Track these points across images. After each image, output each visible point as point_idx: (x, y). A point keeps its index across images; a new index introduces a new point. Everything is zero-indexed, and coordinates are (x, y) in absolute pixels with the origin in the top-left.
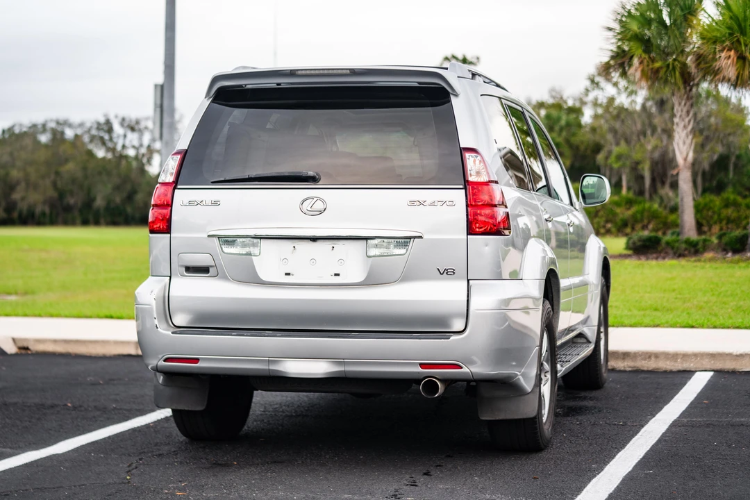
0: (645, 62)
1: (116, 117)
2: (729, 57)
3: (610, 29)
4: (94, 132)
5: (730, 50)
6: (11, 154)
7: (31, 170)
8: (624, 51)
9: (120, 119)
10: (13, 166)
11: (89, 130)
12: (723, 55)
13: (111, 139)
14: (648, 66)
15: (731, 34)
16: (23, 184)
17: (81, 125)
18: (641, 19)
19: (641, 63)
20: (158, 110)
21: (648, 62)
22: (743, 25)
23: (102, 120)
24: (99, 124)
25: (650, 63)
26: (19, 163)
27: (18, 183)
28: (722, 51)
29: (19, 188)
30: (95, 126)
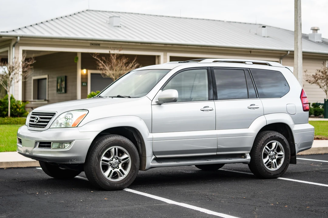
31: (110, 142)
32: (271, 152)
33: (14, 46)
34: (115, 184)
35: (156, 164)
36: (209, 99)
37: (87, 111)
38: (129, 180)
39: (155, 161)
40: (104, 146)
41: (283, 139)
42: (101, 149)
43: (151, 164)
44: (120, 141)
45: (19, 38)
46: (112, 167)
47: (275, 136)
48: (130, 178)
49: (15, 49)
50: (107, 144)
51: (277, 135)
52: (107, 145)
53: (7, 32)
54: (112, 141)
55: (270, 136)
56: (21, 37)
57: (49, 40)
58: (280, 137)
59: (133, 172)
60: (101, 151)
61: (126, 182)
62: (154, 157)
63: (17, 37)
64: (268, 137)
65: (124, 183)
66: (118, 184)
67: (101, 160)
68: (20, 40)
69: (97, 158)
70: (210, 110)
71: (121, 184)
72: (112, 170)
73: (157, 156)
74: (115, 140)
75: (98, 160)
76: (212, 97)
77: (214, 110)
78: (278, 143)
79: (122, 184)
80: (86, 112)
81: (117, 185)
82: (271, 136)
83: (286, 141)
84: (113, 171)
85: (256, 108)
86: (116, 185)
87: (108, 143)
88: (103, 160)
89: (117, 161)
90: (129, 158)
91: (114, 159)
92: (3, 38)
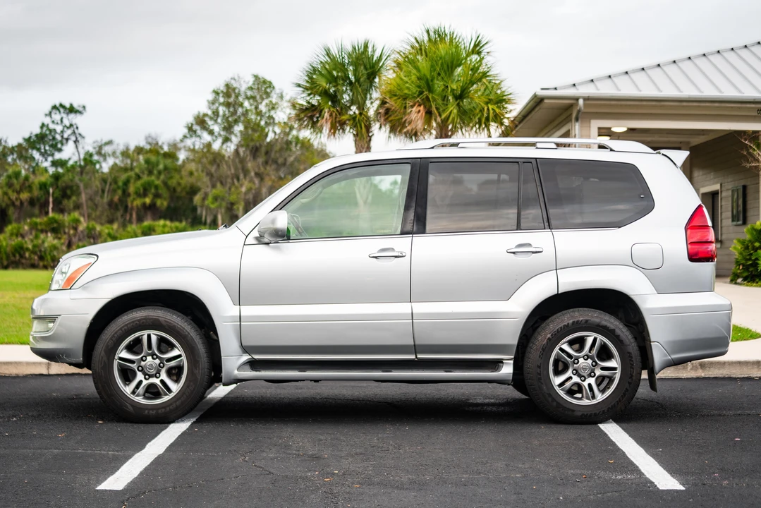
0: (334, 114)
2: (419, 111)
3: (299, 86)
5: (420, 105)
8: (313, 106)
12: (414, 109)
14: (336, 118)
15: (421, 93)
18: (328, 76)
19: (331, 115)
21: (336, 114)
22: (431, 83)
25: (339, 116)
28: (412, 107)
31: (133, 322)
32: (581, 360)
33: (577, 120)
34: (147, 409)
35: (249, 373)
36: (403, 233)
37: (96, 257)
38: (178, 403)
39: (248, 367)
40: (121, 329)
41: (614, 330)
42: (113, 336)
43: (236, 372)
44: (158, 320)
45: (581, 102)
46: (145, 374)
47: (587, 321)
48: (182, 398)
49: (581, 127)
50: (126, 325)
51: (592, 319)
52: (126, 327)
53: (556, 89)
54: (139, 320)
55: (571, 321)
56: (586, 99)
57: (654, 103)
58: (604, 323)
59: (191, 388)
60: (114, 339)
61: (171, 407)
62: (246, 358)
63: (577, 99)
64: (566, 324)
65: (168, 409)
66: (152, 409)
67: (116, 357)
68: (585, 105)
69: (103, 353)
70: (396, 257)
71: (160, 411)
72: (143, 379)
73: (257, 357)
74: (146, 318)
75: (105, 358)
76: (409, 227)
77: (408, 257)
78: (600, 338)
79: (163, 410)
80: (92, 260)
81: (151, 412)
82: (576, 320)
83: (621, 334)
84: (145, 382)
85: (533, 253)
86: (147, 411)
87: (129, 323)
88: (121, 359)
89: (157, 361)
90: (184, 358)
91: (149, 358)
92: (546, 101)
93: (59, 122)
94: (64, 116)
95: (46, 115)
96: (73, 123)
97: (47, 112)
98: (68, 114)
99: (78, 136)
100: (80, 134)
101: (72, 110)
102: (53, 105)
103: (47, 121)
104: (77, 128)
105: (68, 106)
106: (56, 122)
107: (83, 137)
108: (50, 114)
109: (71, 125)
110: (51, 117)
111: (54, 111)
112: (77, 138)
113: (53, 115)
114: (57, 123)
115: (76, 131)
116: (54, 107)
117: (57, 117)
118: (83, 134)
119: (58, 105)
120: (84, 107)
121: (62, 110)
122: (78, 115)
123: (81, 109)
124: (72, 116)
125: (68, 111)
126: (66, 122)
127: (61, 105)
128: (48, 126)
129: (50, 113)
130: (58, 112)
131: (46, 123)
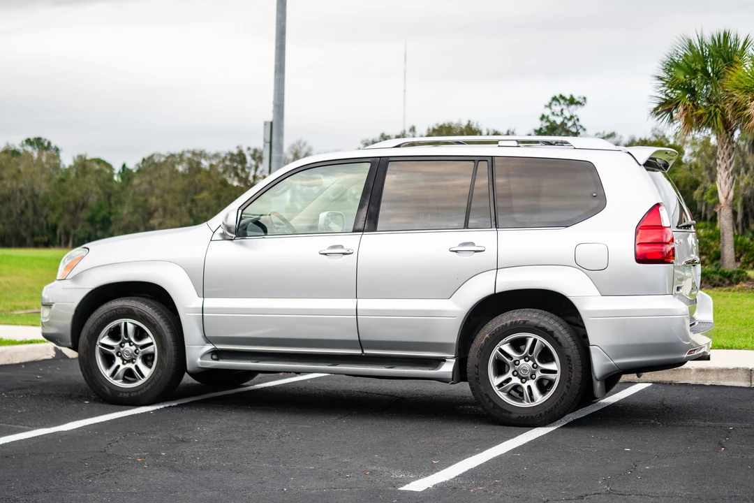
0: (690, 108)
1: (249, 149)
4: (228, 163)
6: (150, 183)
7: (168, 197)
9: (252, 152)
10: (152, 194)
11: (224, 160)
13: (243, 170)
14: (691, 112)
16: (161, 210)
17: (216, 156)
19: (685, 109)
20: (268, 145)
23: (235, 151)
24: (232, 155)
25: (694, 110)
26: (157, 191)
27: (156, 210)
29: (156, 215)
30: (229, 157)
93: (559, 113)
94: (564, 107)
95: (546, 106)
96: (574, 115)
97: (547, 104)
98: (568, 105)
99: (579, 127)
100: (581, 126)
101: (572, 101)
102: (553, 96)
103: (547, 112)
104: (578, 120)
105: (568, 97)
106: (556, 113)
107: (585, 130)
108: (550, 106)
109: (572, 117)
110: (551, 108)
111: (554, 102)
112: (578, 130)
113: (553, 107)
114: (557, 115)
115: (576, 122)
116: (555, 99)
117: (557, 108)
118: (585, 126)
119: (558, 96)
120: (585, 98)
121: (562, 101)
122: (578, 106)
123: (581, 101)
124: (573, 107)
125: (567, 102)
126: (566, 113)
127: (561, 96)
128: (548, 117)
129: (550, 104)
130: (557, 103)
131: (546, 115)
